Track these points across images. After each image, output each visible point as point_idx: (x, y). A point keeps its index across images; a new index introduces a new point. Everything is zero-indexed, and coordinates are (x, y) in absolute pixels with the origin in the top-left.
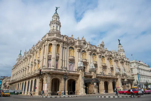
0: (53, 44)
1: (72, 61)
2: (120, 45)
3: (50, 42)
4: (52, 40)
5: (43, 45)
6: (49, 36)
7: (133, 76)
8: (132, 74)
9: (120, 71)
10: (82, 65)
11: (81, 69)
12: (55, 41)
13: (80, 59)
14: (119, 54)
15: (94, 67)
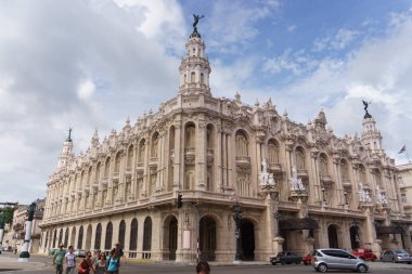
0: (197, 123)
1: (245, 170)
2: (368, 119)
3: (190, 120)
4: (194, 114)
5: (169, 125)
6: (185, 101)
7: (408, 212)
8: (405, 205)
9: (370, 195)
10: (271, 182)
11: (271, 193)
12: (201, 117)
13: (264, 163)
14: (366, 147)
15: (302, 187)
